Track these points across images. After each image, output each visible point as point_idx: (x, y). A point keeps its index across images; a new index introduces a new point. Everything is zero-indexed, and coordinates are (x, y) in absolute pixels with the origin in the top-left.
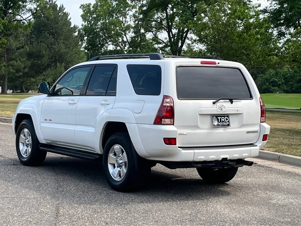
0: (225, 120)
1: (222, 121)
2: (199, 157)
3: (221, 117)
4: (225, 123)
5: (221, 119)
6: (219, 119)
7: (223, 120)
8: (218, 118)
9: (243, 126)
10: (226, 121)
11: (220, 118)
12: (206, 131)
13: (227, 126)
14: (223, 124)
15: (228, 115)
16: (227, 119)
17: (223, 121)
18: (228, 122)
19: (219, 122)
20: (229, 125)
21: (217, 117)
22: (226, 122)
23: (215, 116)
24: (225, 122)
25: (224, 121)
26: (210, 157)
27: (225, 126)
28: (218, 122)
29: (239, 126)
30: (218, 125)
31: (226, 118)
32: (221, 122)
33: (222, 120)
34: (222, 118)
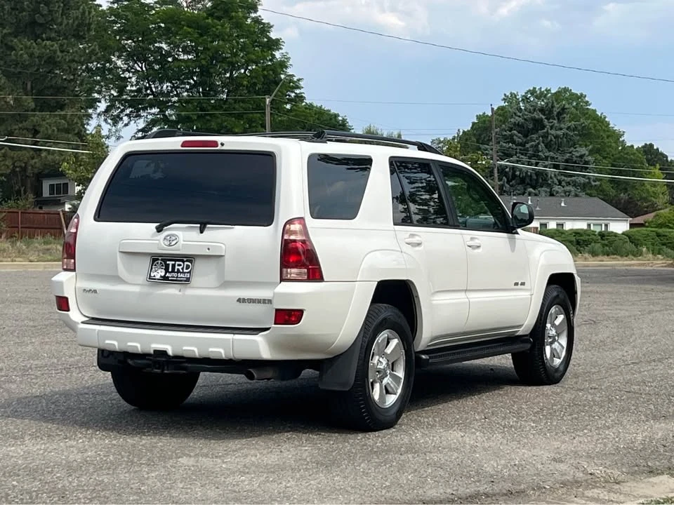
0: (183, 269)
1: (176, 270)
2: (107, 342)
3: (175, 261)
4: (182, 275)
5: (174, 266)
6: (169, 264)
7: (180, 268)
8: (168, 262)
9: (226, 284)
10: (185, 271)
11: (173, 262)
12: (136, 289)
13: (185, 281)
14: (177, 277)
15: (190, 258)
16: (188, 267)
17: (178, 269)
18: (190, 272)
19: (169, 272)
20: (188, 280)
21: (165, 261)
22: (185, 273)
23: (160, 258)
24: (183, 272)
25: (181, 271)
26: (129, 344)
27: (181, 281)
28: (167, 271)
29: (217, 285)
30: (164, 278)
31: (186, 263)
32: (173, 271)
33: (177, 267)
34: (177, 263)
